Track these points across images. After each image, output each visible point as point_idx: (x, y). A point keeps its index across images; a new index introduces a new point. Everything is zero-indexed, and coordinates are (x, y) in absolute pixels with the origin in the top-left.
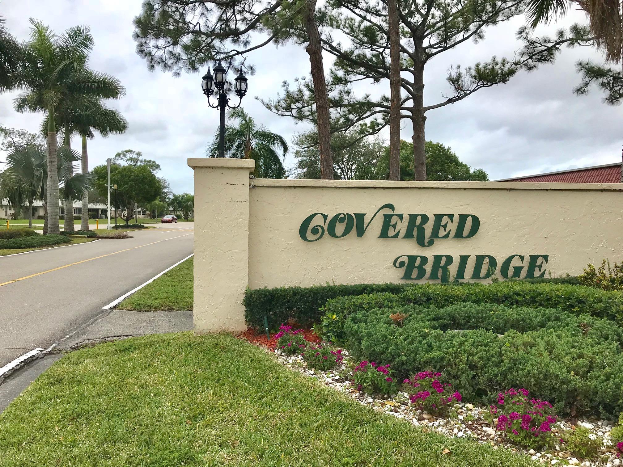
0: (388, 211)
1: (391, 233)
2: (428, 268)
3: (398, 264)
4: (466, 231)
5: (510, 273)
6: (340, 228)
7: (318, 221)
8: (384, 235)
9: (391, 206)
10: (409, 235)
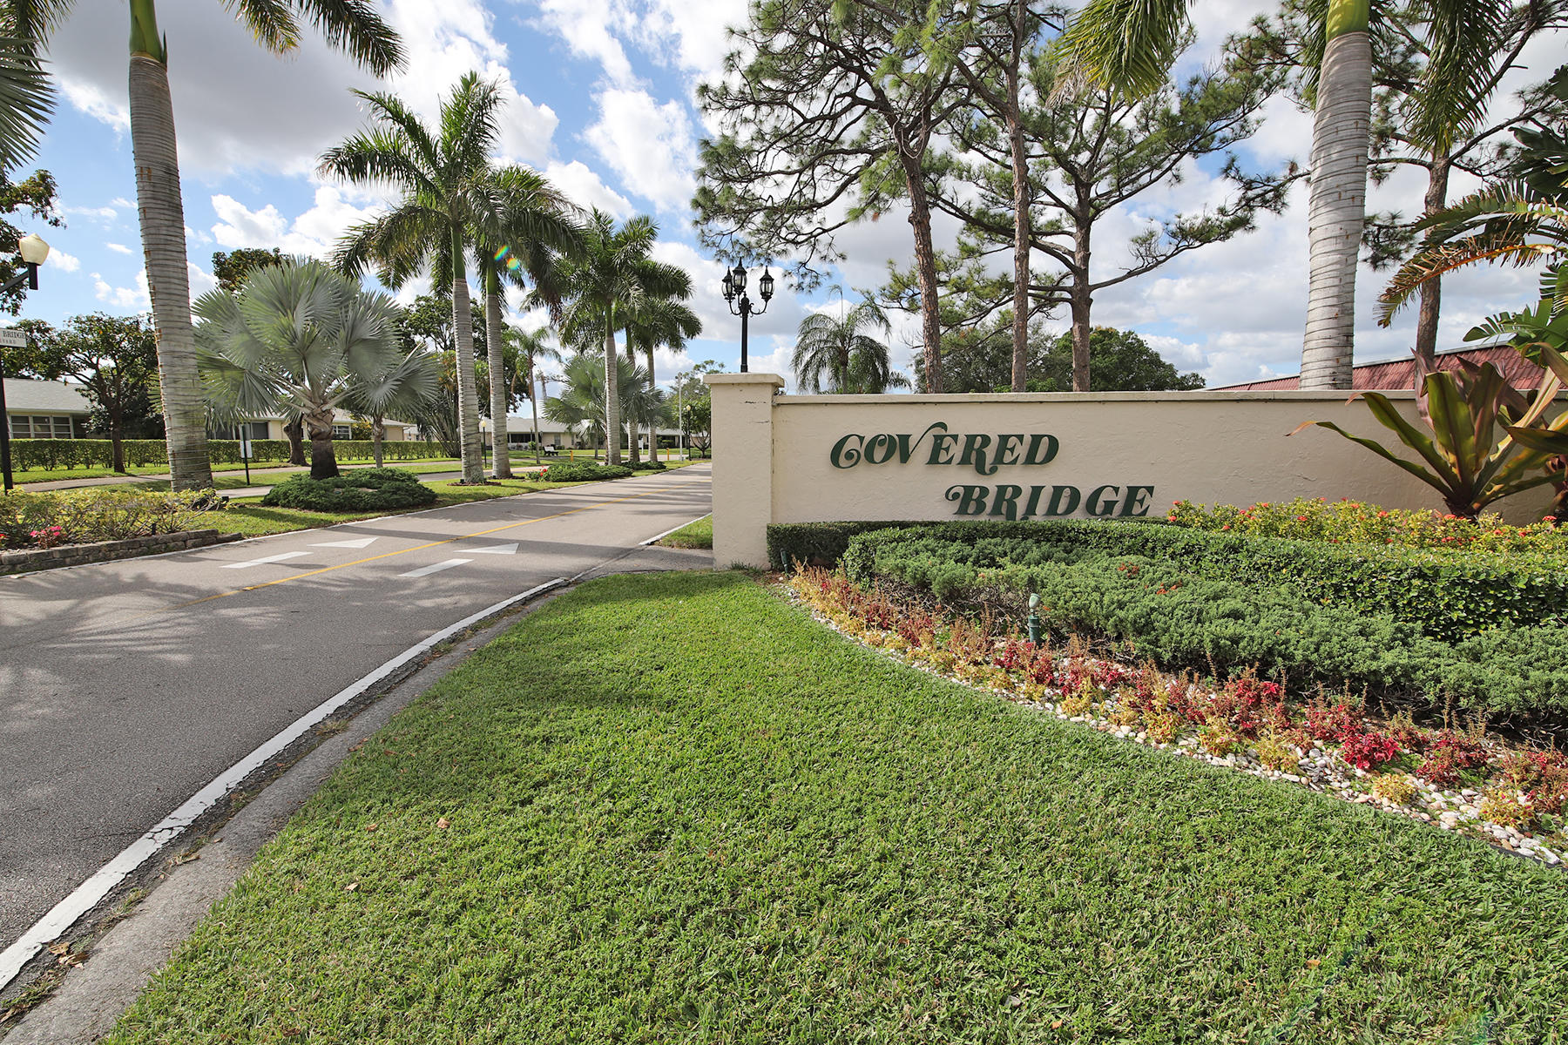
0: (939, 431)
1: (943, 457)
2: (989, 501)
3: (951, 495)
4: (1040, 457)
5: (1099, 509)
6: (879, 453)
7: (852, 444)
8: (933, 460)
9: (943, 426)
10: (965, 461)
